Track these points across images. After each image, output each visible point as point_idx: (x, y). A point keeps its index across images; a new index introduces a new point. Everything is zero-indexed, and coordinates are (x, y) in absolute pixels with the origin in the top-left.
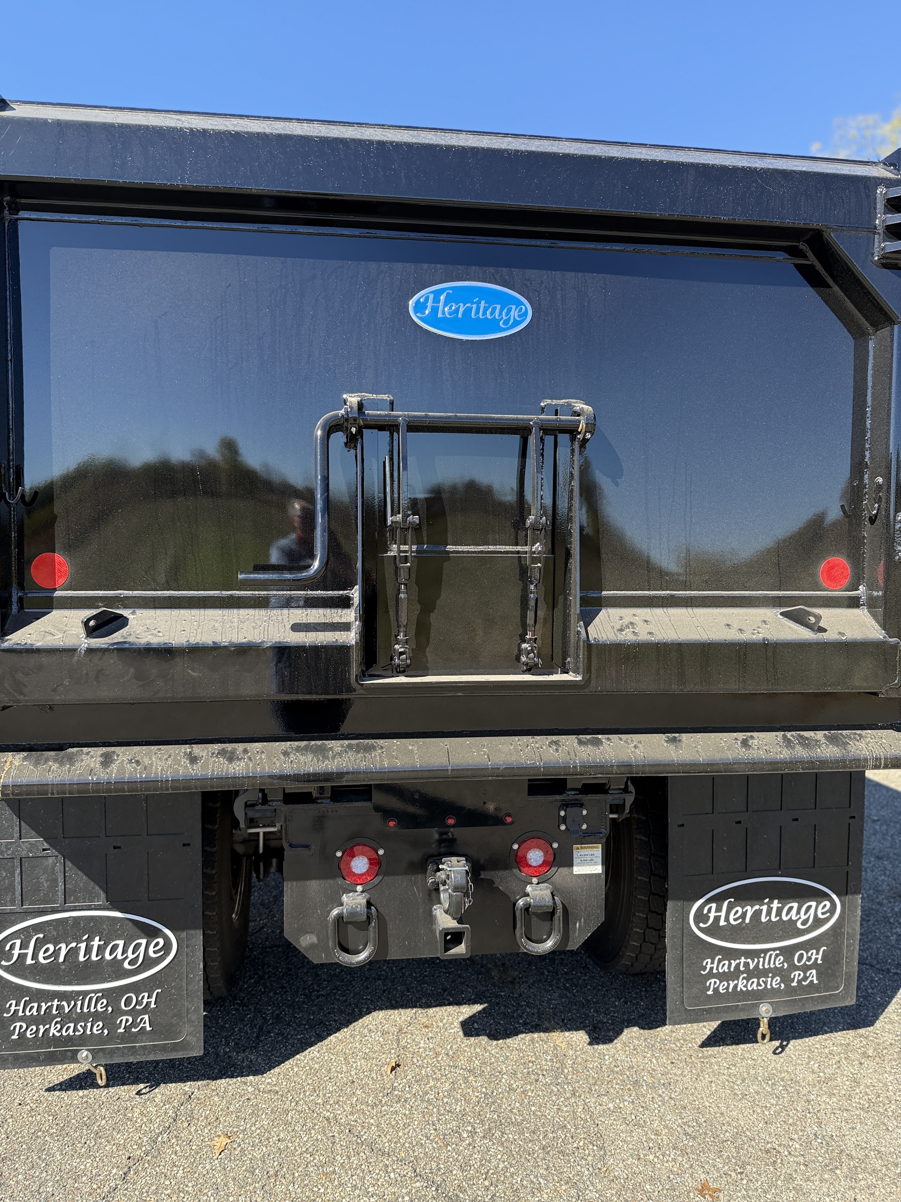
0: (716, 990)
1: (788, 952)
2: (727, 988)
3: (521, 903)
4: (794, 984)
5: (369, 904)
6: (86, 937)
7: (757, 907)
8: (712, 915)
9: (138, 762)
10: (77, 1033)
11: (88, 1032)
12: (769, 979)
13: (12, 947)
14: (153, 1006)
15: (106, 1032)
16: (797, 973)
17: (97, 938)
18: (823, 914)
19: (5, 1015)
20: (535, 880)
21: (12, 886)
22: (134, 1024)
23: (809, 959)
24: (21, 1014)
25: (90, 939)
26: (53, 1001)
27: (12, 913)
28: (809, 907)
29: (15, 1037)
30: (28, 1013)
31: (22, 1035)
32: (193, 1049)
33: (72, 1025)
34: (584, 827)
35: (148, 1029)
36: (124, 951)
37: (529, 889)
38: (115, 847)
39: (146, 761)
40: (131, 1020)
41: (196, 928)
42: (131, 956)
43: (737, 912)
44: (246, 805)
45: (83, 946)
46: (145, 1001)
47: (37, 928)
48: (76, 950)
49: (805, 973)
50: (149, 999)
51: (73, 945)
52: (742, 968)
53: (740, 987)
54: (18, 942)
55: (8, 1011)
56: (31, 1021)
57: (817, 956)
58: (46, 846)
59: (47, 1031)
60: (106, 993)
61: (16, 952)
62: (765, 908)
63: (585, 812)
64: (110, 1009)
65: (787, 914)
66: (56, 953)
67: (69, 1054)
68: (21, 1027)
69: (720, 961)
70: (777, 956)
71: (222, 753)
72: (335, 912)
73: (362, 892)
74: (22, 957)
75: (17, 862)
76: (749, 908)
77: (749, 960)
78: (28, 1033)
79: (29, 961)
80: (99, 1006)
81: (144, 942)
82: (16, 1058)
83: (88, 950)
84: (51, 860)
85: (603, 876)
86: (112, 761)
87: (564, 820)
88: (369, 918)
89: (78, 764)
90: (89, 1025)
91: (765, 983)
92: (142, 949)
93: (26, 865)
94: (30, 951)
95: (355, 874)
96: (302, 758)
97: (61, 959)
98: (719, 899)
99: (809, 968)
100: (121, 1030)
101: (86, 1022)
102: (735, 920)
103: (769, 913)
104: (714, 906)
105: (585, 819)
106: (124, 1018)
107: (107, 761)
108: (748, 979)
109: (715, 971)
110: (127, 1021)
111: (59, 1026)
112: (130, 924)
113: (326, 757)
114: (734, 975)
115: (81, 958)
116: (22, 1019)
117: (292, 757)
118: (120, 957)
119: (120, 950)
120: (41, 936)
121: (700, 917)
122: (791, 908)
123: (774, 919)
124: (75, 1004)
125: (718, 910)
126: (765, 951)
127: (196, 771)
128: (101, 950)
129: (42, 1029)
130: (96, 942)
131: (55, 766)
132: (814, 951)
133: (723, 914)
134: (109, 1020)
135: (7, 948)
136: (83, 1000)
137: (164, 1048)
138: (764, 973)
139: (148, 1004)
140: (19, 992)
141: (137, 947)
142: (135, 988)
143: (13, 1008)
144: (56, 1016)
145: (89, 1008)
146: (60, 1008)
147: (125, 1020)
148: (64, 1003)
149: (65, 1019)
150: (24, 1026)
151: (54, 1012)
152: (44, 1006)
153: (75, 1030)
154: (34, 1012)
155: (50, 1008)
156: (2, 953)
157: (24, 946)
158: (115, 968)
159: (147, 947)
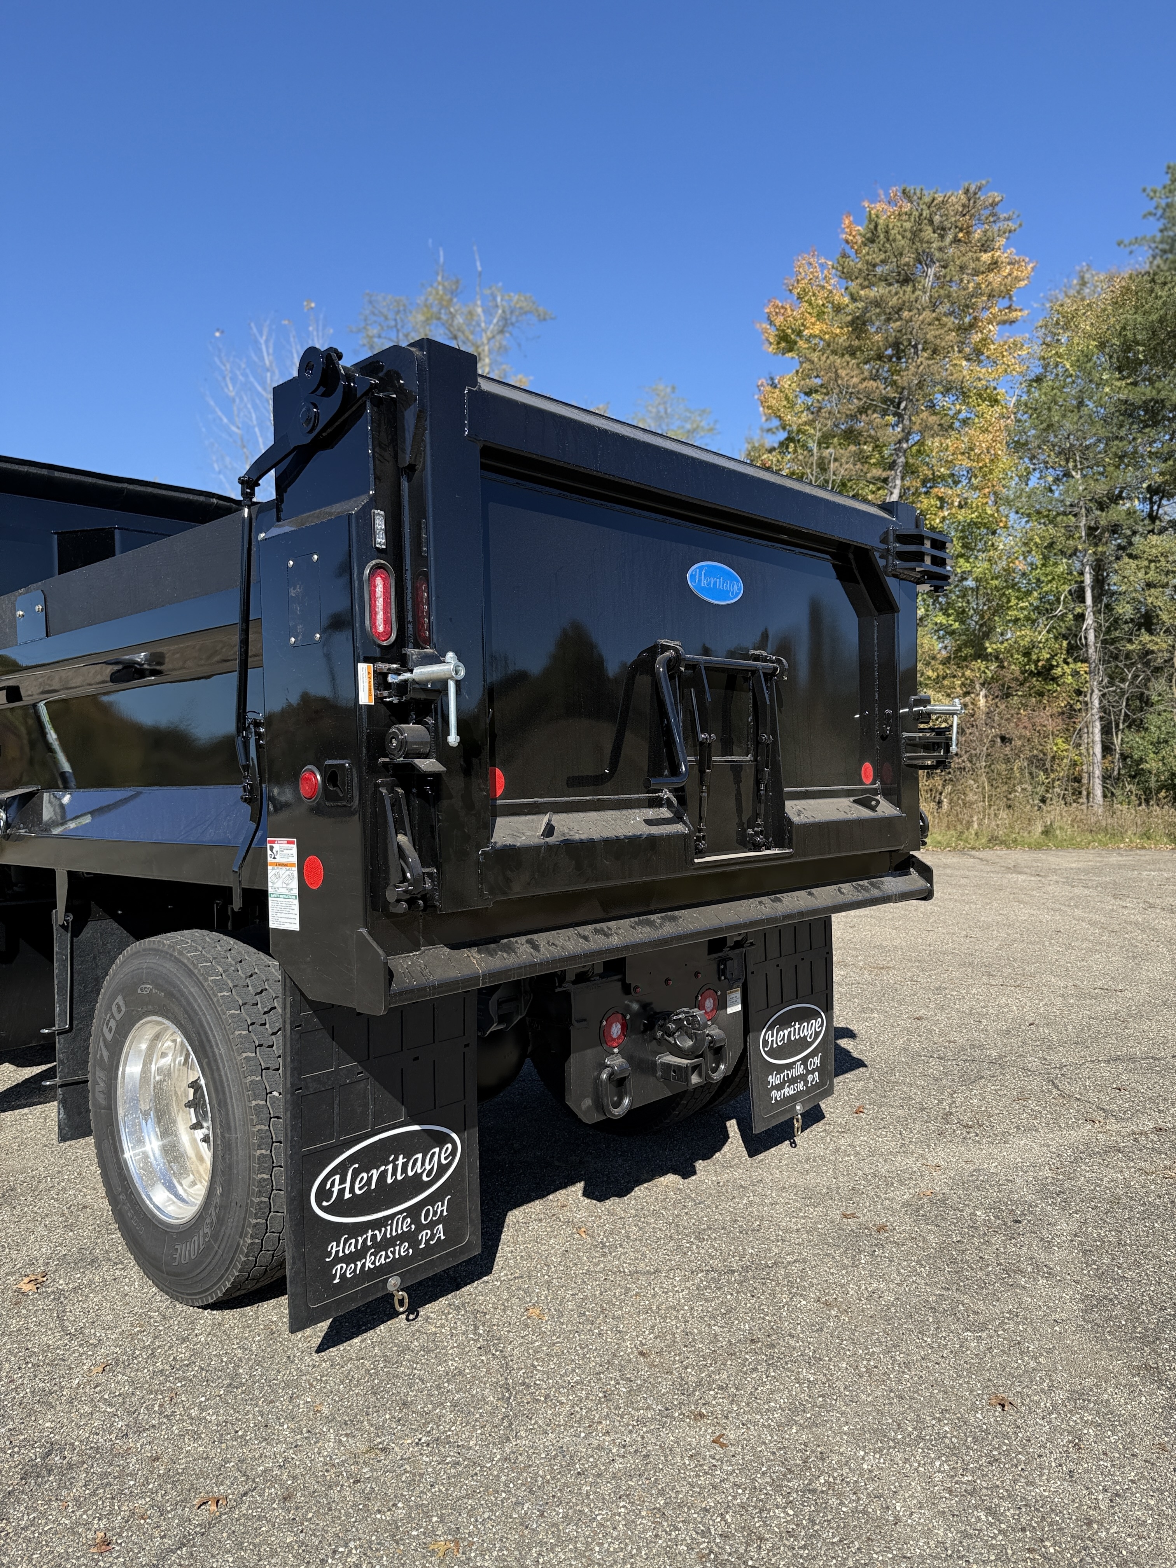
0: (777, 1098)
1: (805, 1061)
2: (780, 1095)
4: (809, 1086)
6: (390, 1158)
7: (789, 1029)
8: (770, 1040)
10: (388, 1260)
11: (397, 1256)
12: (799, 1085)
13: (333, 1184)
14: (445, 1213)
15: (411, 1251)
16: (810, 1076)
17: (401, 1157)
18: (818, 1028)
19: (327, 1260)
21: (331, 1117)
22: (433, 1236)
23: (814, 1065)
24: (341, 1254)
25: (396, 1159)
26: (367, 1232)
27: (332, 1147)
28: (812, 1024)
29: (337, 1281)
30: (347, 1252)
31: (343, 1276)
32: (472, 1248)
33: (383, 1253)
36: (423, 1164)
40: (429, 1232)
41: (477, 1129)
42: (428, 1167)
43: (780, 1035)
45: (390, 1167)
46: (440, 1210)
47: (351, 1159)
48: (385, 1172)
49: (813, 1075)
50: (442, 1208)
51: (382, 1168)
52: (786, 1079)
53: (786, 1093)
54: (337, 1177)
55: (330, 1254)
56: (350, 1259)
57: (817, 1062)
58: (360, 1069)
59: (364, 1265)
60: (410, 1212)
61: (335, 1190)
62: (793, 1029)
64: (413, 1227)
65: (803, 1032)
66: (370, 1179)
67: (381, 1285)
68: (342, 1267)
69: (776, 1076)
70: (800, 1065)
73: (619, 1054)
74: (341, 1192)
75: (336, 1092)
76: (786, 1030)
77: (788, 1072)
78: (348, 1272)
79: (347, 1195)
80: (405, 1226)
81: (437, 1150)
83: (394, 1173)
84: (362, 1085)
85: (740, 1012)
87: (723, 972)
90: (397, 1248)
91: (797, 1087)
92: (436, 1159)
93: (343, 1093)
94: (347, 1185)
95: (612, 1039)
97: (373, 1187)
99: (814, 1071)
100: (422, 1246)
101: (395, 1246)
102: (780, 1041)
103: (795, 1033)
104: (769, 1034)
106: (424, 1232)
108: (789, 1086)
109: (774, 1084)
110: (427, 1234)
111: (373, 1258)
112: (425, 1135)
114: (783, 1085)
115: (389, 1181)
116: (342, 1259)
118: (419, 1171)
119: (419, 1163)
120: (357, 1166)
121: (765, 1043)
122: (804, 1027)
123: (797, 1037)
124: (386, 1230)
125: (772, 1036)
126: (795, 1063)
128: (404, 1167)
129: (359, 1264)
130: (401, 1160)
132: (816, 1059)
133: (775, 1038)
134: (413, 1238)
135: (328, 1186)
136: (391, 1225)
137: (453, 1254)
138: (796, 1080)
139: (442, 1212)
140: (337, 1231)
141: (433, 1156)
142: (431, 1200)
143: (334, 1251)
144: (370, 1248)
145: (396, 1230)
146: (374, 1237)
147: (425, 1234)
148: (377, 1232)
149: (379, 1246)
150: (344, 1265)
151: (369, 1243)
152: (360, 1240)
153: (387, 1257)
154: (353, 1249)
155: (365, 1240)
156: (323, 1194)
157: (342, 1181)
158: (415, 1184)
159: (439, 1155)
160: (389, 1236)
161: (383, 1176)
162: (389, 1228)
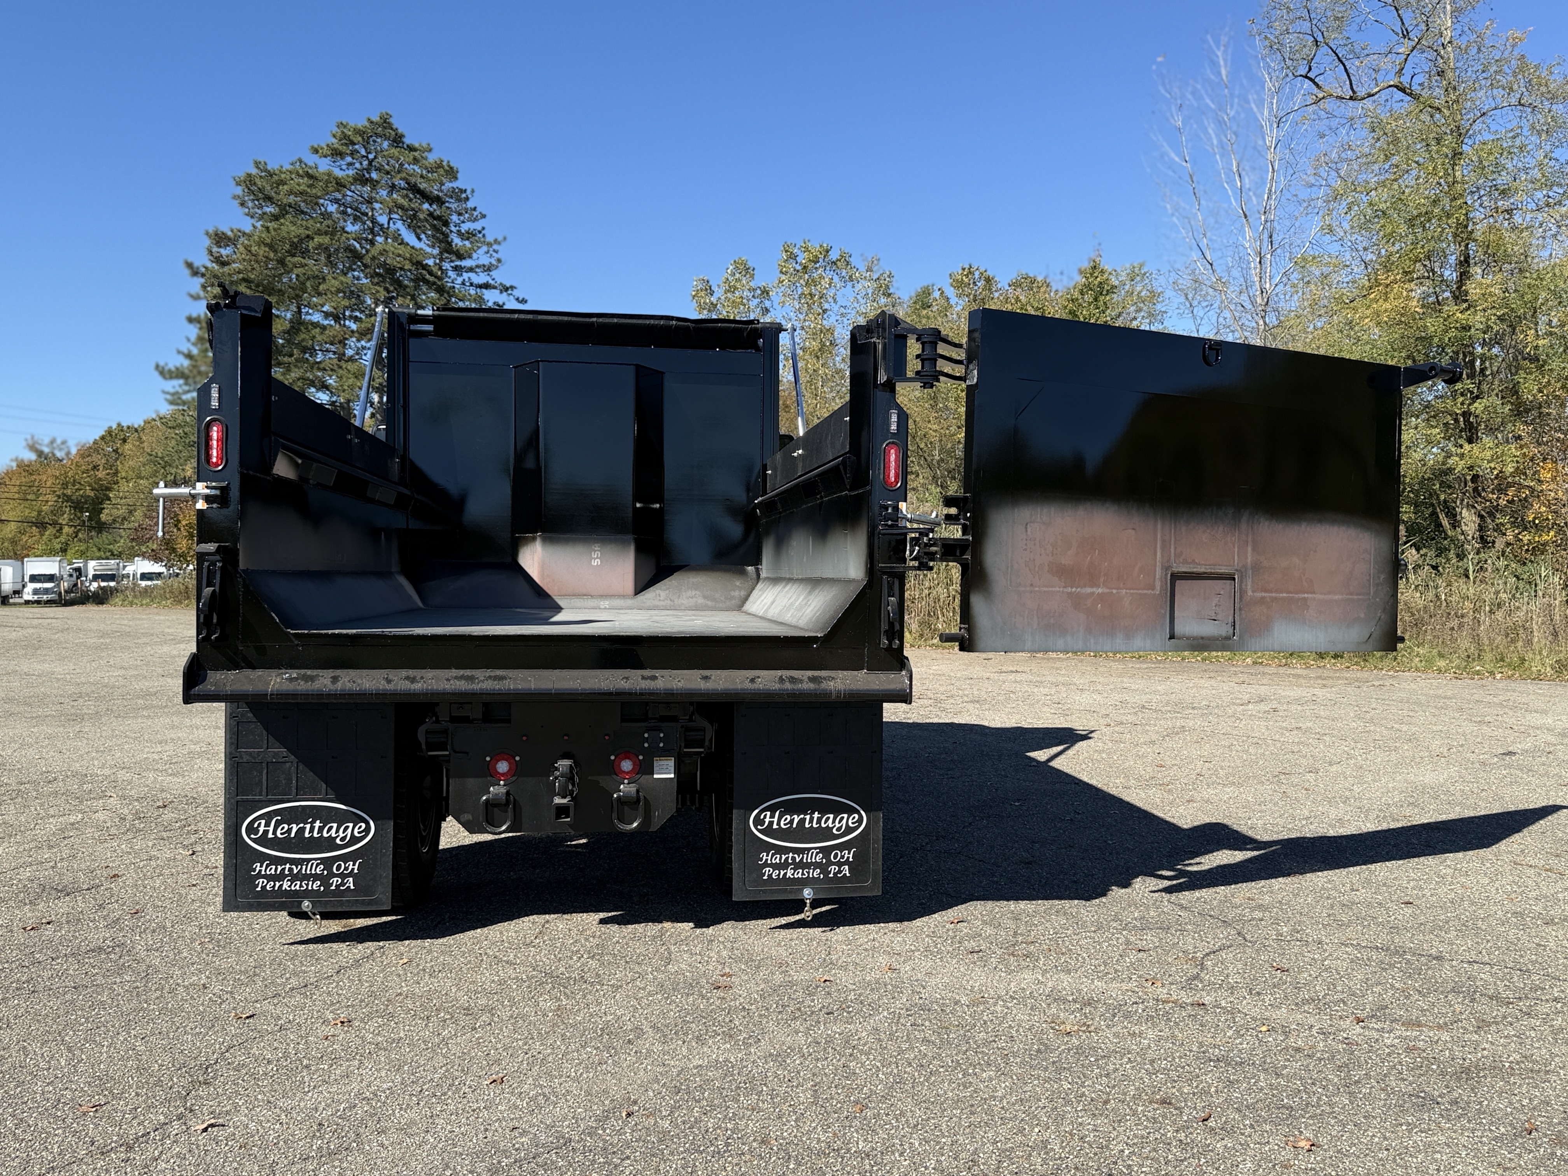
0: (770, 876)
1: (826, 851)
2: (779, 875)
3: (615, 796)
4: (831, 875)
5: (508, 793)
6: (310, 820)
7: (802, 816)
8: (767, 820)
9: (354, 682)
10: (302, 889)
11: (310, 888)
12: (811, 871)
13: (259, 825)
14: (356, 871)
15: (322, 888)
16: (833, 867)
17: (318, 822)
18: (853, 823)
19: (252, 873)
20: (626, 781)
21: (261, 781)
22: (343, 884)
23: (842, 857)
24: (263, 873)
25: (313, 822)
26: (286, 864)
27: (260, 801)
28: (843, 818)
29: (259, 889)
30: (268, 873)
31: (264, 888)
32: (383, 904)
33: (299, 883)
34: (661, 745)
35: (352, 887)
36: (337, 831)
37: (622, 786)
38: (333, 757)
39: (359, 681)
40: (340, 880)
41: (389, 819)
42: (342, 835)
43: (786, 819)
44: (427, 732)
45: (308, 826)
46: (351, 867)
47: (276, 812)
48: (304, 829)
49: (840, 868)
50: (354, 867)
51: (302, 825)
52: (790, 861)
53: (789, 875)
54: (263, 822)
55: (254, 870)
56: (269, 878)
57: (849, 855)
58: (286, 754)
59: (281, 886)
60: (323, 861)
61: (262, 829)
62: (808, 817)
63: (662, 735)
64: (326, 872)
65: (825, 823)
66: (289, 831)
67: (296, 903)
68: (263, 882)
69: (773, 855)
70: (817, 853)
71: (407, 678)
72: (484, 798)
73: (504, 785)
74: (266, 832)
75: (264, 765)
76: (796, 816)
77: (796, 856)
78: (268, 886)
79: (270, 835)
80: (318, 870)
81: (351, 825)
82: (259, 904)
83: (312, 829)
84: (288, 764)
85: (676, 780)
86: (338, 681)
87: (647, 740)
88: (508, 802)
89: (317, 682)
90: (311, 883)
91: (808, 873)
92: (349, 830)
93: (271, 767)
94: (271, 829)
95: (499, 773)
96: (458, 683)
97: (293, 835)
98: (772, 809)
99: (844, 864)
100: (333, 888)
101: (309, 881)
102: (785, 825)
103: (811, 821)
104: (768, 813)
105: (661, 740)
106: (335, 879)
107: (335, 679)
108: (795, 869)
109: (769, 862)
111: (289, 883)
112: (342, 812)
113: (473, 683)
114: (784, 865)
115: (307, 835)
116: (264, 877)
117: (452, 682)
118: (334, 835)
119: (334, 830)
120: (280, 818)
121: (758, 821)
122: (828, 818)
123: (815, 825)
124: (301, 868)
125: (772, 816)
126: (809, 849)
127: (390, 687)
128: (321, 830)
129: (278, 884)
130: (318, 824)
131: (302, 683)
132: (847, 852)
133: (776, 820)
134: (325, 880)
135: (256, 825)
136: (307, 865)
137: (363, 902)
138: (808, 866)
139: (353, 869)
140: (263, 857)
141: (347, 828)
142: (345, 858)
143: (258, 869)
144: (287, 876)
145: (311, 870)
146: (290, 870)
147: (336, 881)
148: (294, 867)
149: (294, 878)
150: (266, 882)
151: (287, 872)
152: (280, 868)
153: (301, 886)
154: (273, 872)
155: (284, 869)
156: (251, 830)
157: (267, 825)
158: (330, 843)
159: (352, 829)
160: (303, 872)
161: (301, 831)
162: (304, 867)
